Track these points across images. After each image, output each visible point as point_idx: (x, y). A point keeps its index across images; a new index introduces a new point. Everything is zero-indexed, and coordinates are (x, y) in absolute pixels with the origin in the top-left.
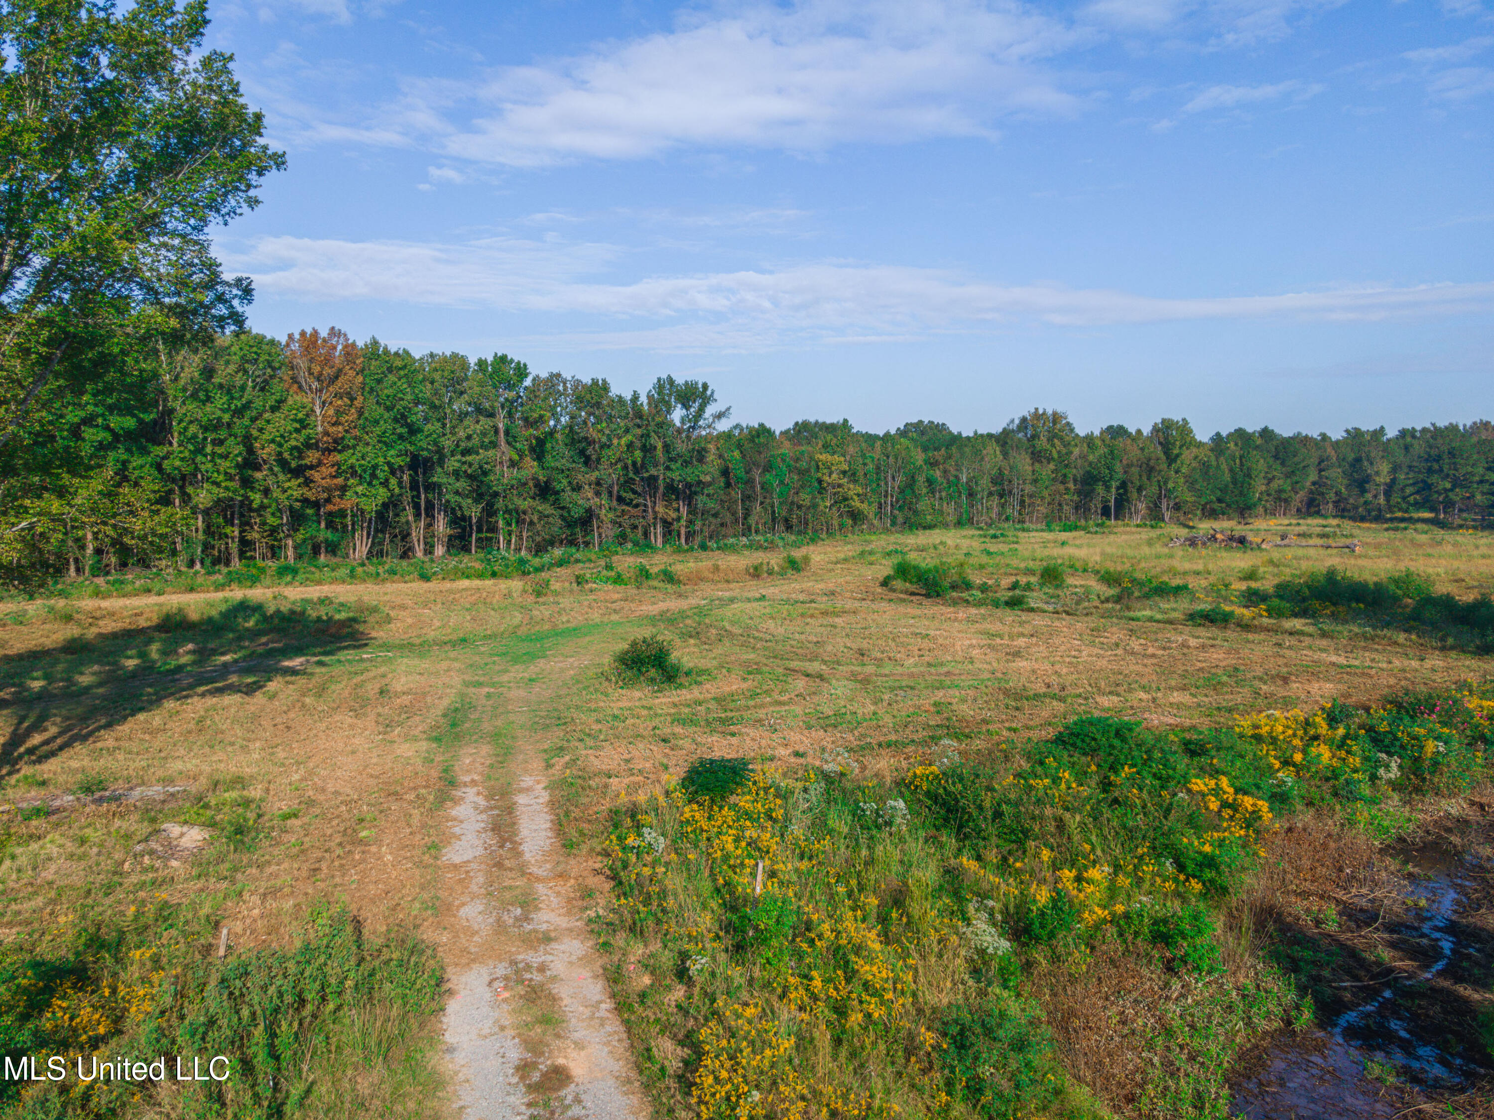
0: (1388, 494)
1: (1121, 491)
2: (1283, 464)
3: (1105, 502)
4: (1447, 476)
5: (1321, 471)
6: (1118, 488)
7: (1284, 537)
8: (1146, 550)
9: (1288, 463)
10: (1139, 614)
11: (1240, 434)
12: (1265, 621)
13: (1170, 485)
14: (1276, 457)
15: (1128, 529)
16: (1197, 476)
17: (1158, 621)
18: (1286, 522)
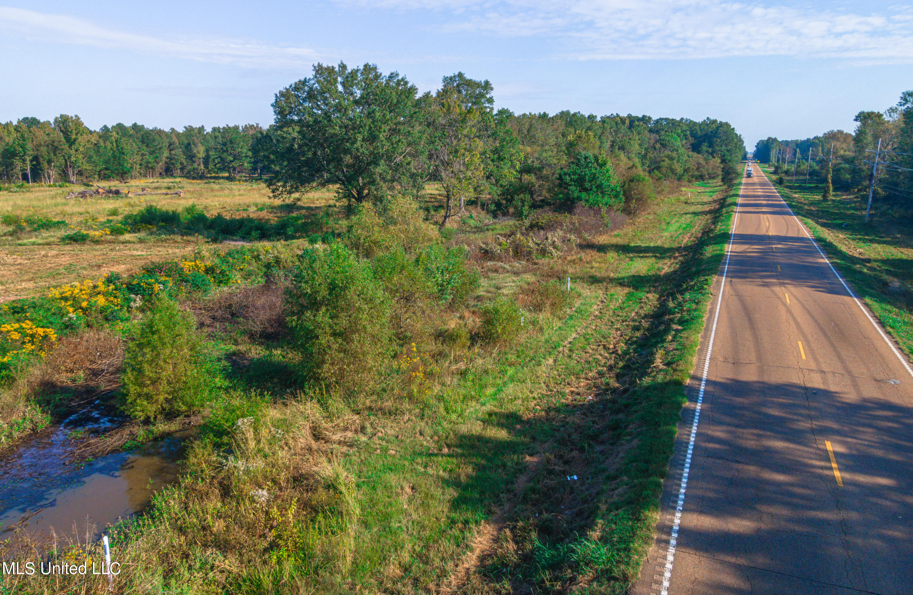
0: (206, 163)
1: (34, 163)
2: (147, 146)
3: (23, 170)
4: (231, 154)
5: (171, 150)
6: (31, 161)
7: (143, 190)
8: (49, 202)
9: (150, 145)
10: (25, 241)
11: (120, 127)
12: (109, 237)
13: (73, 159)
14: (143, 142)
15: (42, 188)
16: (92, 153)
17: (39, 244)
18: (151, 181)
